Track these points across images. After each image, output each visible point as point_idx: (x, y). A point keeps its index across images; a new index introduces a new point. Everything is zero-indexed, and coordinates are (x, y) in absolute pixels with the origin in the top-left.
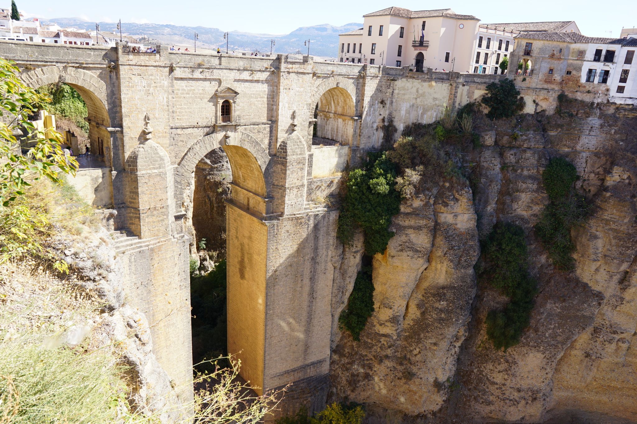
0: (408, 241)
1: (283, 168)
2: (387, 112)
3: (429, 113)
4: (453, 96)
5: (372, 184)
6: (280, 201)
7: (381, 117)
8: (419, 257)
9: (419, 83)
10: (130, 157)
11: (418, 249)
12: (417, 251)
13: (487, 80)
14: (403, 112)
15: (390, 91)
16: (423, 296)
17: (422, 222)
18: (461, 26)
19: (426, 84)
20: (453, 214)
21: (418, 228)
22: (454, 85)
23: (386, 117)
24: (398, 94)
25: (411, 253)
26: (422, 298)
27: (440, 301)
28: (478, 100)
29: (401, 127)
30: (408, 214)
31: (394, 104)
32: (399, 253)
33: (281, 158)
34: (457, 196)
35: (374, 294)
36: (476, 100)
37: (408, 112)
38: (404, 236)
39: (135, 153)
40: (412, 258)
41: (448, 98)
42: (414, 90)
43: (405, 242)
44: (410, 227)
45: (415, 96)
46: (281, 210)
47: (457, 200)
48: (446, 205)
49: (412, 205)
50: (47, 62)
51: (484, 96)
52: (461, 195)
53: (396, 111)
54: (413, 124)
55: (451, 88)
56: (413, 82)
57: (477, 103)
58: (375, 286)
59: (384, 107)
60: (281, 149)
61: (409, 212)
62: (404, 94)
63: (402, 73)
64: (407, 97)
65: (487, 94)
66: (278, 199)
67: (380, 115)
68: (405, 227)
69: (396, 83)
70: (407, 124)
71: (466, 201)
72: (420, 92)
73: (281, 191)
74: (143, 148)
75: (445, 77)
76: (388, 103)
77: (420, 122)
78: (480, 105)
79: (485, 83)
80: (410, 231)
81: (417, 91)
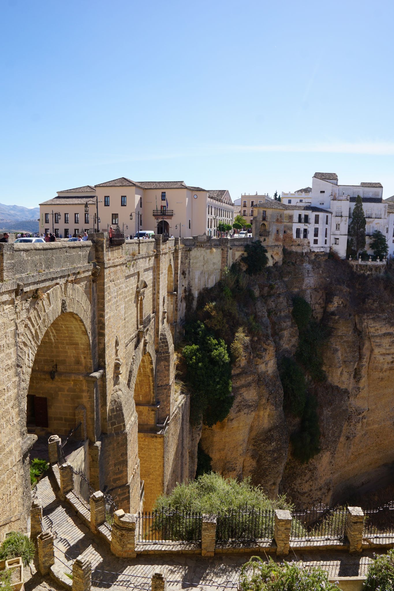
0: (243, 400)
1: (166, 364)
2: (187, 283)
3: (211, 277)
4: (224, 259)
5: (217, 356)
6: (165, 403)
7: (183, 288)
8: (252, 411)
9: (204, 251)
10: (112, 410)
11: (250, 404)
12: (250, 406)
13: (243, 243)
14: (197, 280)
15: (187, 261)
16: (254, 446)
17: (250, 378)
18: (195, 197)
19: (209, 251)
20: (265, 363)
21: (248, 386)
22: (226, 249)
23: (187, 287)
24: (193, 263)
25: (246, 411)
26: (253, 447)
27: (271, 444)
28: (238, 260)
29: (196, 293)
30: (238, 375)
31: (191, 273)
32: (238, 414)
33: (163, 353)
34: (265, 346)
35: (212, 464)
36: (236, 260)
37: (200, 280)
38: (239, 396)
39: (115, 401)
40: (248, 414)
41: (221, 261)
42: (202, 258)
43: (241, 402)
44: (243, 386)
45: (203, 264)
46: (167, 412)
47: (265, 350)
48: (261, 357)
49: (240, 365)
50: (53, 279)
51: (241, 256)
52: (268, 345)
53: (192, 280)
54: (203, 289)
55: (223, 253)
56: (201, 251)
57: (238, 263)
58: (211, 455)
59: (185, 277)
60: (162, 342)
61: (238, 372)
62: (196, 263)
63: (193, 243)
64: (198, 265)
65: (243, 254)
66: (163, 401)
67: (183, 286)
68: (238, 388)
69: (191, 252)
70: (199, 291)
71: (272, 349)
72: (206, 259)
73: (166, 390)
74: (120, 390)
75: (218, 243)
76: (187, 272)
77: (207, 286)
78: (240, 264)
79: (241, 245)
80: (243, 390)
81: (204, 259)
